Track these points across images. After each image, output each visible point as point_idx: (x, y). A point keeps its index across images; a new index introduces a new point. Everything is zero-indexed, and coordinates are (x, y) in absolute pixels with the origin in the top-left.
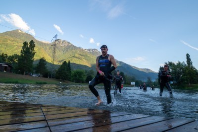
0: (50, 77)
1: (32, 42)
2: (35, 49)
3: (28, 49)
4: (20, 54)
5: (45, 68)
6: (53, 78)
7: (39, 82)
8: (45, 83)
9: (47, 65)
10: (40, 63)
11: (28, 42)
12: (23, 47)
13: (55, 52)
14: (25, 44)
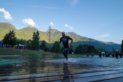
0: (49, 51)
1: (38, 32)
2: (39, 36)
3: (36, 36)
4: (32, 40)
5: (45, 46)
6: (50, 51)
7: (44, 54)
8: (47, 55)
9: (47, 44)
10: (42, 43)
11: (36, 32)
12: (34, 35)
13: (50, 37)
14: (34, 33)
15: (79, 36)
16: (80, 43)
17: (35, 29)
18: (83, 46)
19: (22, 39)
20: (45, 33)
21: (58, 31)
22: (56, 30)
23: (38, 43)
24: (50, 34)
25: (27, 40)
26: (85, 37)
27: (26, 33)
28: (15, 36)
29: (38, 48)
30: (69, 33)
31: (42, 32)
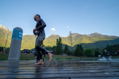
0: (72, 55)
1: (60, 38)
2: (62, 41)
3: (59, 42)
4: (56, 45)
5: (68, 50)
6: (74, 55)
7: (68, 58)
8: (70, 59)
9: (69, 48)
10: (65, 48)
11: (58, 38)
12: (57, 42)
13: (71, 41)
15: (105, 36)
16: (107, 44)
17: (57, 36)
18: (112, 47)
19: (48, 46)
20: (66, 38)
21: (79, 35)
22: (77, 34)
23: (62, 48)
24: (71, 38)
25: (52, 46)
26: (113, 36)
27: (51, 41)
28: (43, 44)
29: (62, 53)
30: (91, 34)
31: (63, 38)
